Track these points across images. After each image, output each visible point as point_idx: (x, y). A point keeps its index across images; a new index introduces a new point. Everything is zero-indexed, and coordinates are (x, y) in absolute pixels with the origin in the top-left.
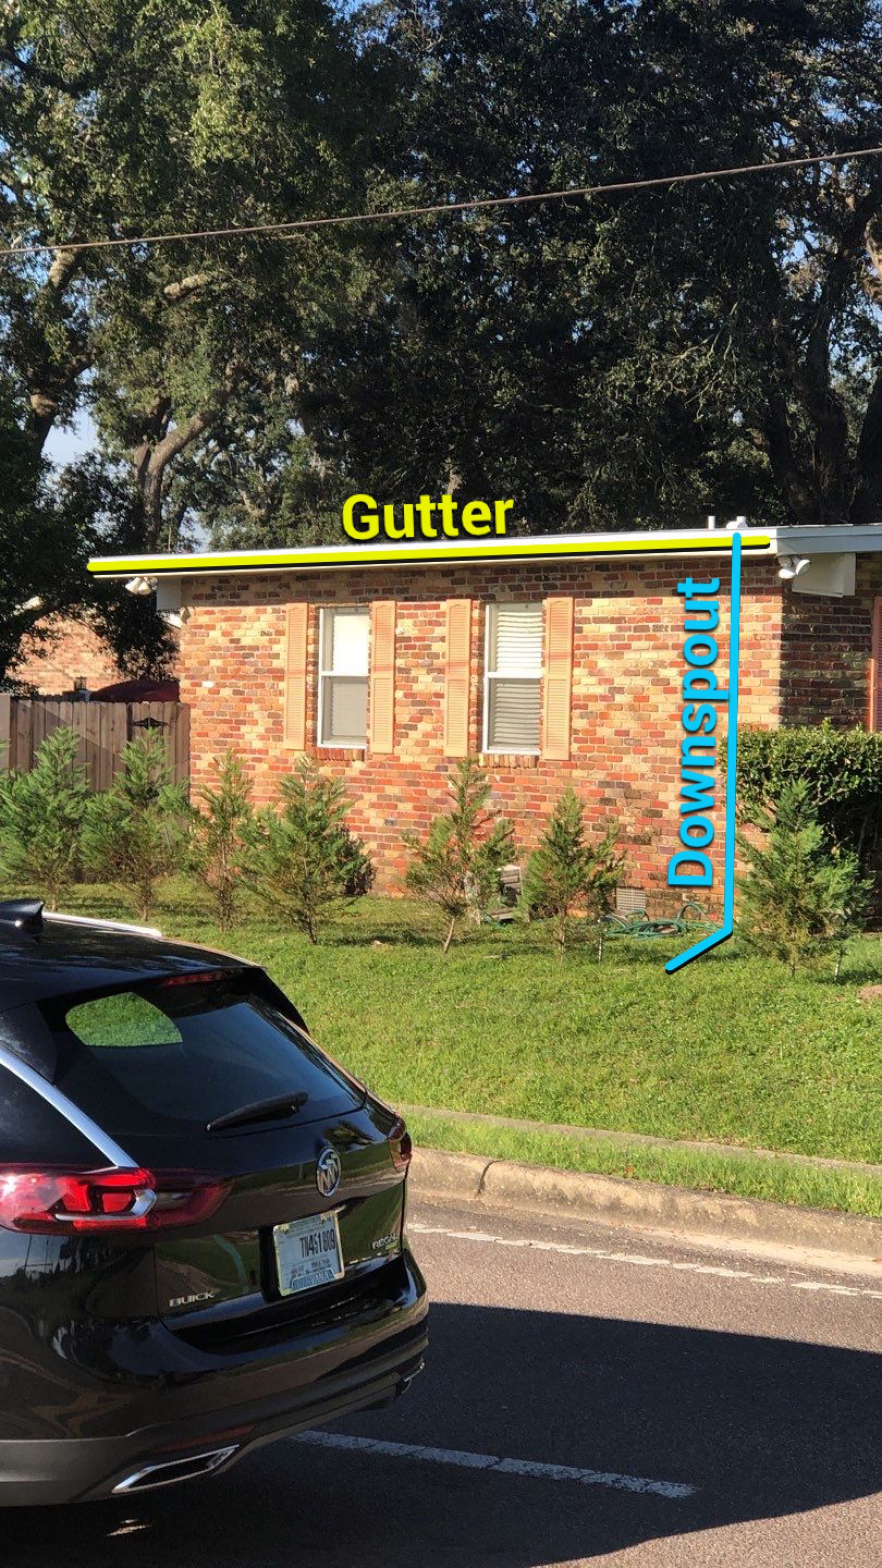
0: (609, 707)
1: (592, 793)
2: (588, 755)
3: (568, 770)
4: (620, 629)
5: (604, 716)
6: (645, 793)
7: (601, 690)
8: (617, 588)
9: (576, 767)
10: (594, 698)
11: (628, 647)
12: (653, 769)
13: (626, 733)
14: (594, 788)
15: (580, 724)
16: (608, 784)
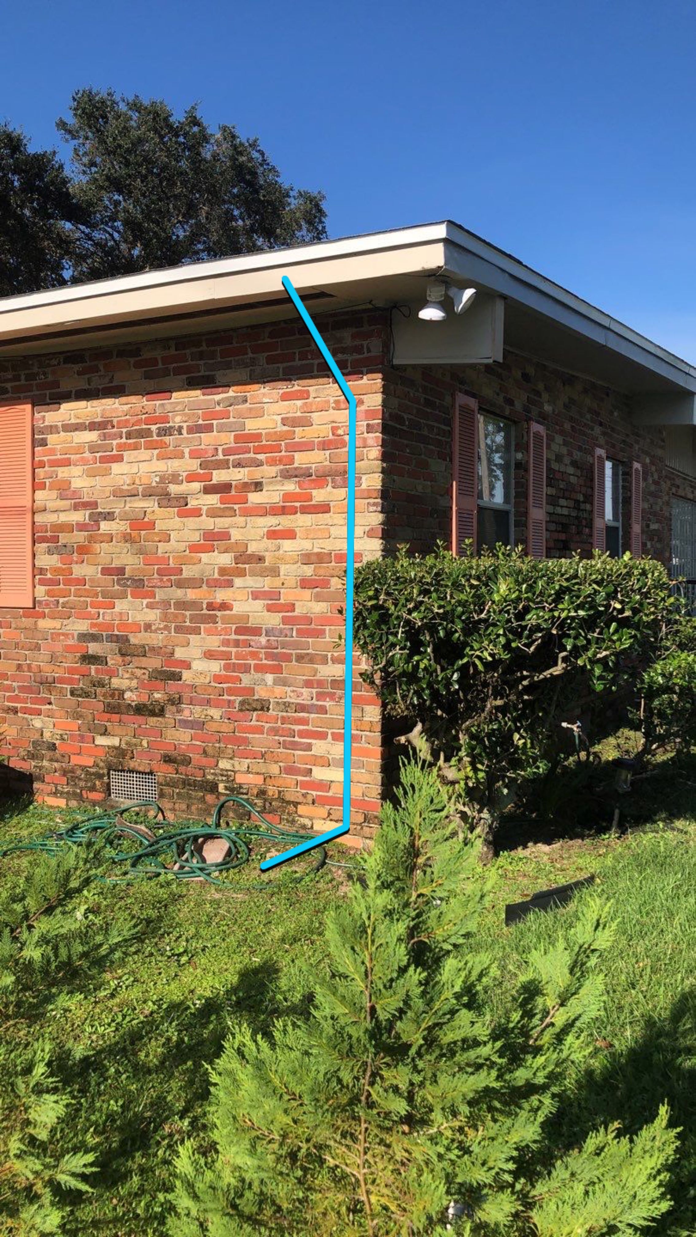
0: (91, 539)
1: (68, 649)
2: (61, 600)
3: (31, 620)
4: (105, 437)
5: (83, 550)
6: (153, 649)
7: (80, 516)
8: (97, 382)
9: (43, 616)
10: (68, 528)
11: (119, 459)
12: (165, 617)
13: (121, 571)
14: (70, 642)
15: (47, 561)
16: (94, 638)
